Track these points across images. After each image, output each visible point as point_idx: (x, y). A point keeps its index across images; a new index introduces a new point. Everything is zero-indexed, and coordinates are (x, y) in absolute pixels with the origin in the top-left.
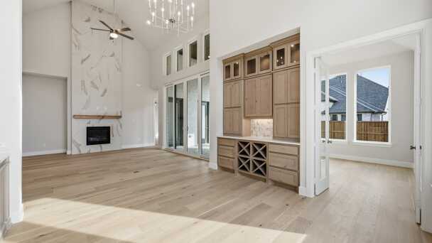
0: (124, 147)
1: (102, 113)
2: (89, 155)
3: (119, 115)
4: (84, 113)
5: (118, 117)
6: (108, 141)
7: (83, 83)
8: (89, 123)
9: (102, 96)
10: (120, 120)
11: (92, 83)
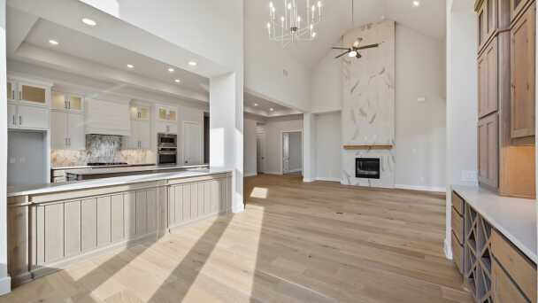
0: (398, 186)
1: (370, 143)
2: (357, 188)
3: (391, 144)
4: (353, 143)
5: (389, 147)
6: (377, 177)
7: (352, 112)
8: (357, 154)
9: (371, 123)
10: (392, 150)
11: (361, 110)
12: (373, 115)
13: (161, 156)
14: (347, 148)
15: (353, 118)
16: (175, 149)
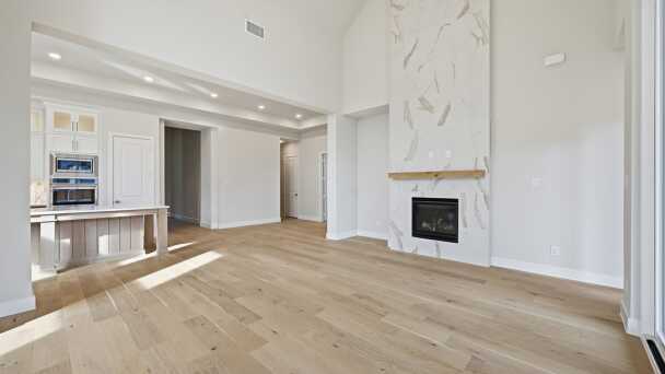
3: (482, 166)
5: (477, 174)
6: (454, 237)
8: (415, 190)
9: (440, 124)
10: (485, 182)
11: (422, 100)
12: (443, 107)
13: (56, 194)
14: (396, 176)
15: (408, 118)
16: (93, 181)
